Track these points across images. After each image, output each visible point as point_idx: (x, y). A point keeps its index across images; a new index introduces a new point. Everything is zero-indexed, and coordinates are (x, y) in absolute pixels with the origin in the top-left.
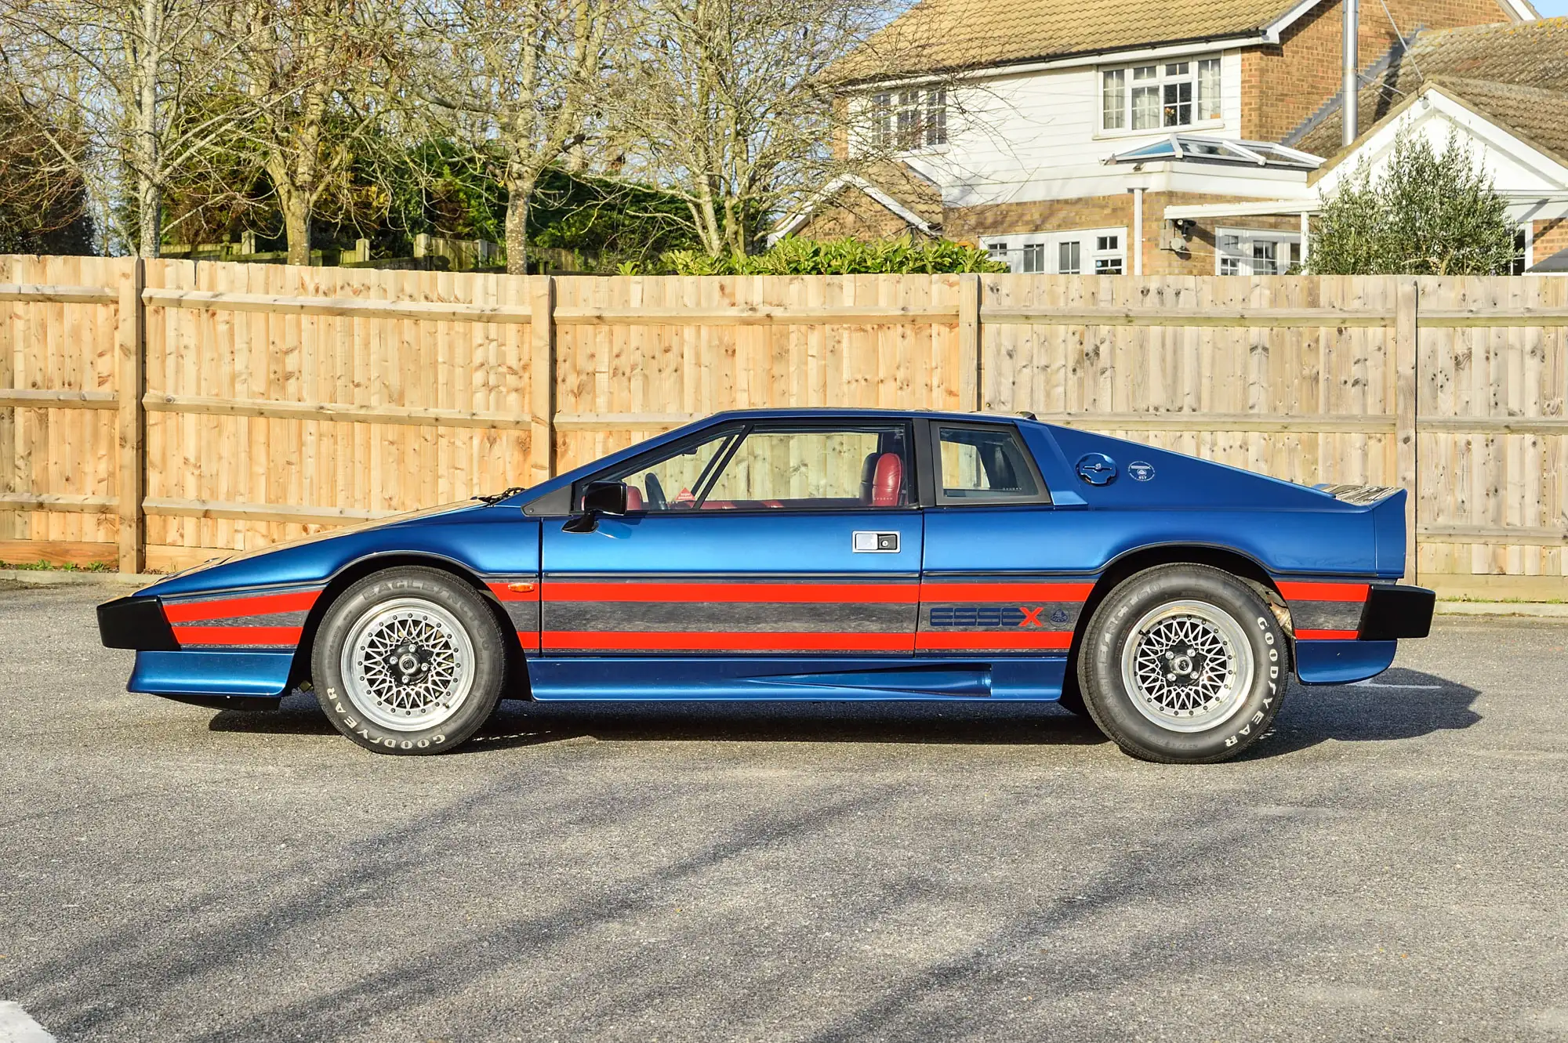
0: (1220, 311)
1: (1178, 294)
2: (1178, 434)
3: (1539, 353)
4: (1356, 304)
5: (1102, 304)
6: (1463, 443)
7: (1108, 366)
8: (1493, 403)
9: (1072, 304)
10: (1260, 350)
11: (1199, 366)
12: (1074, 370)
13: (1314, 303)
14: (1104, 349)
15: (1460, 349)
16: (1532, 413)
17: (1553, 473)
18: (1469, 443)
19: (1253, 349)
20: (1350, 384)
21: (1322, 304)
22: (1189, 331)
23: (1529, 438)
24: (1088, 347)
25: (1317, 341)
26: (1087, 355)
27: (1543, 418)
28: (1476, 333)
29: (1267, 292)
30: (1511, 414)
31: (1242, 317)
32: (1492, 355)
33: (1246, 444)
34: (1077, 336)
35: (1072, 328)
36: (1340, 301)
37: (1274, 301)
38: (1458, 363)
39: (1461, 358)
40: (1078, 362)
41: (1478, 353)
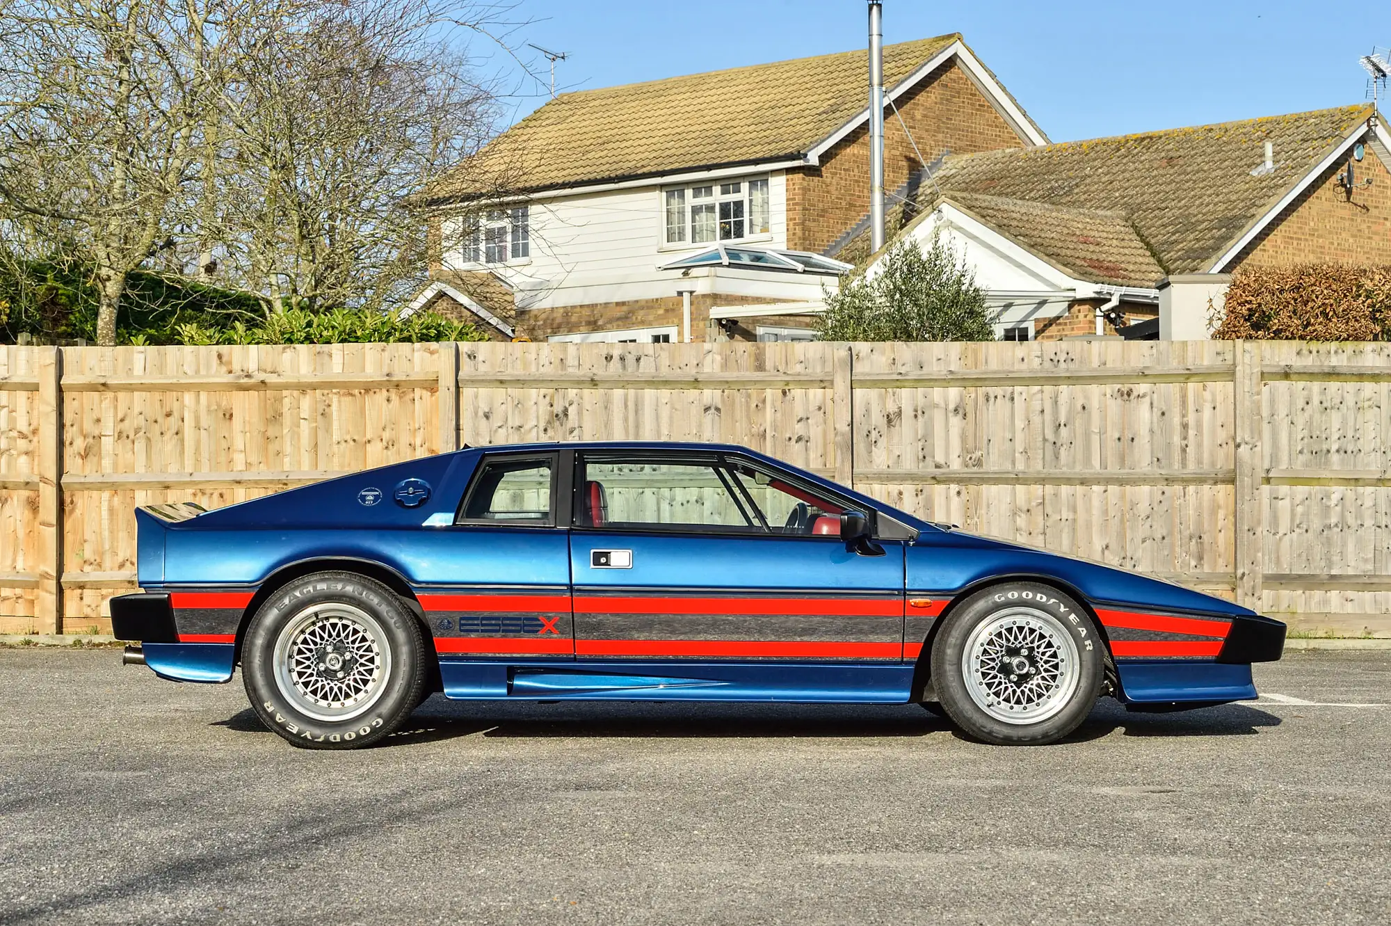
0: (676, 374)
1: (638, 360)
2: (641, 490)
3: (961, 412)
4: (799, 368)
5: (570, 370)
6: (896, 492)
7: (576, 426)
8: (921, 457)
9: (542, 370)
10: (713, 410)
11: (658, 426)
12: (545, 430)
13: (760, 367)
14: (572, 411)
15: (891, 408)
16: (956, 465)
17: (976, 519)
18: (901, 493)
19: (707, 409)
20: (793, 441)
21: (767, 368)
22: (649, 393)
23: (954, 488)
24: (558, 409)
25: (764, 401)
26: (557, 416)
27: (966, 470)
28: (905, 393)
29: (718, 358)
30: (937, 466)
31: (696, 380)
32: (920, 412)
33: (701, 498)
34: (548, 398)
35: (543, 391)
36: (784, 365)
37: (725, 365)
38: (889, 421)
39: (892, 417)
40: (549, 422)
41: (908, 412)
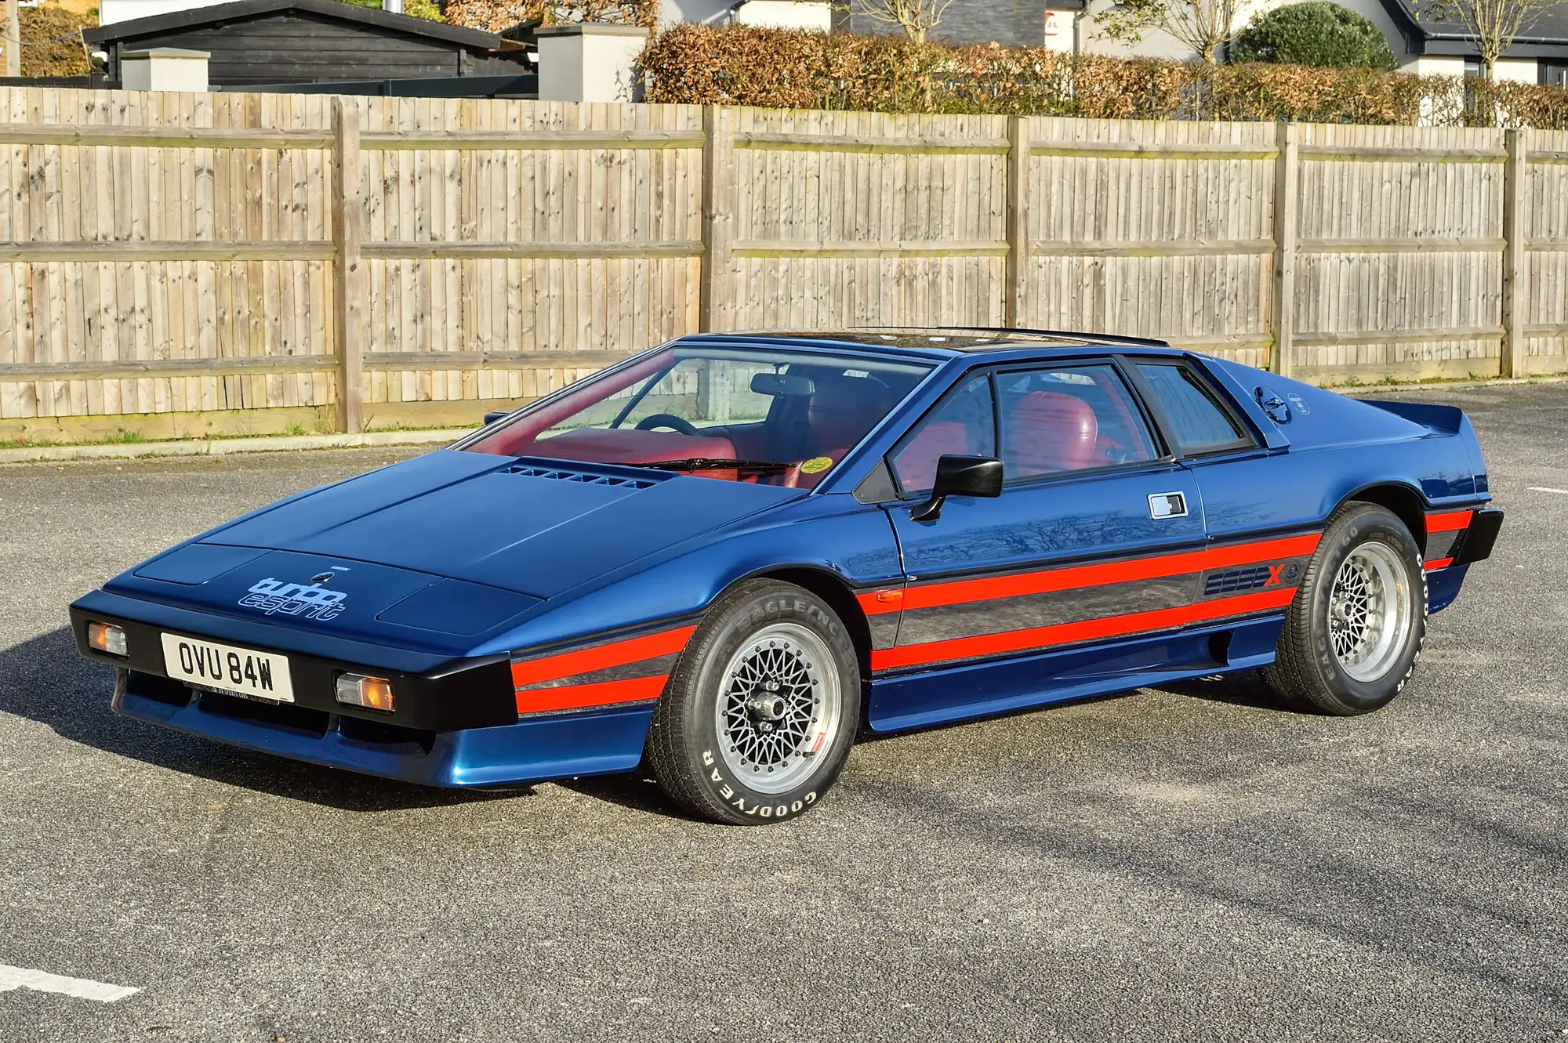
0: (167, 130)
1: (122, 111)
2: (128, 264)
3: (457, 177)
4: (296, 125)
6: (392, 269)
7: (54, 190)
8: (418, 228)
9: (14, 121)
10: (205, 173)
11: (148, 191)
12: (19, 195)
13: (255, 123)
14: (49, 171)
15: (389, 173)
16: (451, 237)
17: (470, 297)
18: (398, 269)
19: (198, 172)
20: (290, 209)
21: (263, 125)
22: (136, 151)
23: (450, 262)
24: (33, 169)
25: (259, 163)
26: (32, 177)
27: (461, 243)
28: (403, 155)
29: (210, 110)
30: (433, 239)
31: (192, 137)
32: (417, 178)
33: (194, 274)
34: (21, 156)
35: (15, 148)
36: (280, 121)
37: (217, 120)
38: (386, 188)
39: (389, 182)
40: (22, 186)
41: (405, 177)
